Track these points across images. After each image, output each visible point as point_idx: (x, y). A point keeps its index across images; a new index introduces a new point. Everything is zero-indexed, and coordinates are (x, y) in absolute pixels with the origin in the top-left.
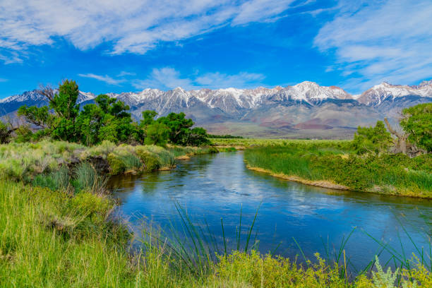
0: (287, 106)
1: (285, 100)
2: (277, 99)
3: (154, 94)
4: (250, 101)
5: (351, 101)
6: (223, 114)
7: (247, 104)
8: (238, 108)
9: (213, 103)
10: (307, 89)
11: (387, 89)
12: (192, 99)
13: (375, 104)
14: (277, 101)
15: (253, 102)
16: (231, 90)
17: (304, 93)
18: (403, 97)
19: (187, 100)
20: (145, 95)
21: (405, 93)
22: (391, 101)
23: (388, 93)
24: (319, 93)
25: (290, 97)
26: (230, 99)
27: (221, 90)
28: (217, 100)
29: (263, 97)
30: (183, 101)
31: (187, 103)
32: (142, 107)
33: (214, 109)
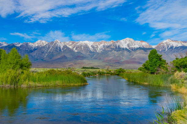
0: (117, 51)
1: (116, 48)
4: (97, 48)
5: (151, 49)
6: (82, 55)
7: (95, 50)
8: (91, 52)
9: (76, 49)
10: (128, 42)
11: (170, 43)
13: (164, 51)
14: (112, 48)
15: (99, 49)
16: (87, 42)
17: (126, 44)
19: (62, 47)
20: (37, 44)
21: (180, 45)
22: (173, 49)
23: (171, 45)
24: (135, 44)
25: (119, 46)
26: (86, 47)
27: (81, 42)
28: (78, 47)
29: (104, 46)
30: (60, 48)
31: (62, 49)
32: (36, 51)
33: (77, 52)
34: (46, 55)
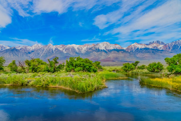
0: (97, 52)
1: (96, 50)
2: (93, 49)
3: (39, 46)
4: (82, 50)
5: (123, 50)
6: (70, 56)
7: (80, 51)
8: (76, 53)
9: (65, 51)
10: (105, 45)
11: (137, 45)
13: (132, 51)
15: (83, 50)
16: (74, 45)
17: (104, 46)
18: (143, 49)
19: (54, 49)
20: (34, 47)
21: (143, 47)
22: (138, 50)
23: (137, 47)
24: (110, 47)
25: (98, 48)
26: (73, 49)
27: (69, 45)
28: (67, 49)
29: (87, 48)
30: (52, 50)
31: (54, 51)
32: (33, 53)
33: (66, 53)
34: (41, 55)
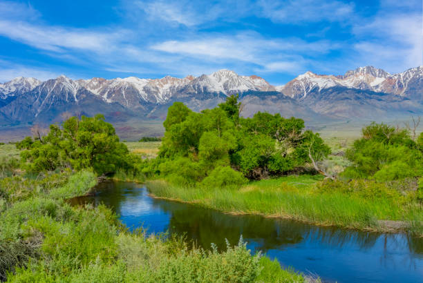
0: (202, 99)
1: (200, 92)
2: (190, 91)
4: (157, 93)
5: (275, 93)
6: (124, 110)
7: (153, 98)
8: (142, 102)
9: (109, 96)
10: (224, 79)
11: (312, 80)
12: (82, 91)
13: (300, 96)
14: (190, 93)
15: (160, 95)
16: (132, 80)
17: (221, 84)
18: (329, 89)
19: (75, 92)
20: (15, 85)
21: (331, 84)
22: (317, 93)
23: (314, 84)
24: (239, 84)
25: (205, 88)
26: (132, 91)
27: (119, 80)
28: (114, 91)
29: (172, 89)
30: (70, 94)
31: (75, 96)
32: (13, 103)
33: (112, 104)
34: (39, 110)
